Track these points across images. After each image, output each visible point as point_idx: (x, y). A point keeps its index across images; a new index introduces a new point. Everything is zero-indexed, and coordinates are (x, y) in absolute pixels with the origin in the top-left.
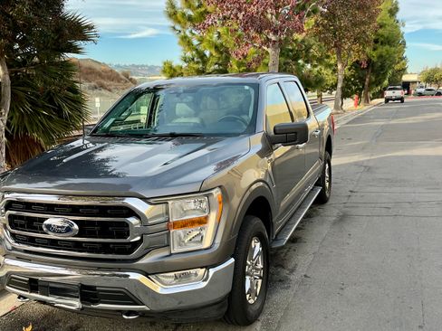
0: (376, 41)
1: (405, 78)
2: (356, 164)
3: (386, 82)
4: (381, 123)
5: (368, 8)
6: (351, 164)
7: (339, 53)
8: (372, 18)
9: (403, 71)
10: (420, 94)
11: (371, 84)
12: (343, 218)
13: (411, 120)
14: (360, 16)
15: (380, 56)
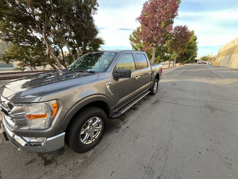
0: (188, 48)
1: (196, 59)
2: (171, 82)
3: (190, 59)
4: (185, 70)
5: (187, 38)
6: (169, 82)
7: (176, 51)
8: (188, 41)
9: (196, 56)
10: (200, 63)
11: (185, 60)
12: (157, 102)
13: (195, 70)
14: (184, 40)
15: (189, 52)
